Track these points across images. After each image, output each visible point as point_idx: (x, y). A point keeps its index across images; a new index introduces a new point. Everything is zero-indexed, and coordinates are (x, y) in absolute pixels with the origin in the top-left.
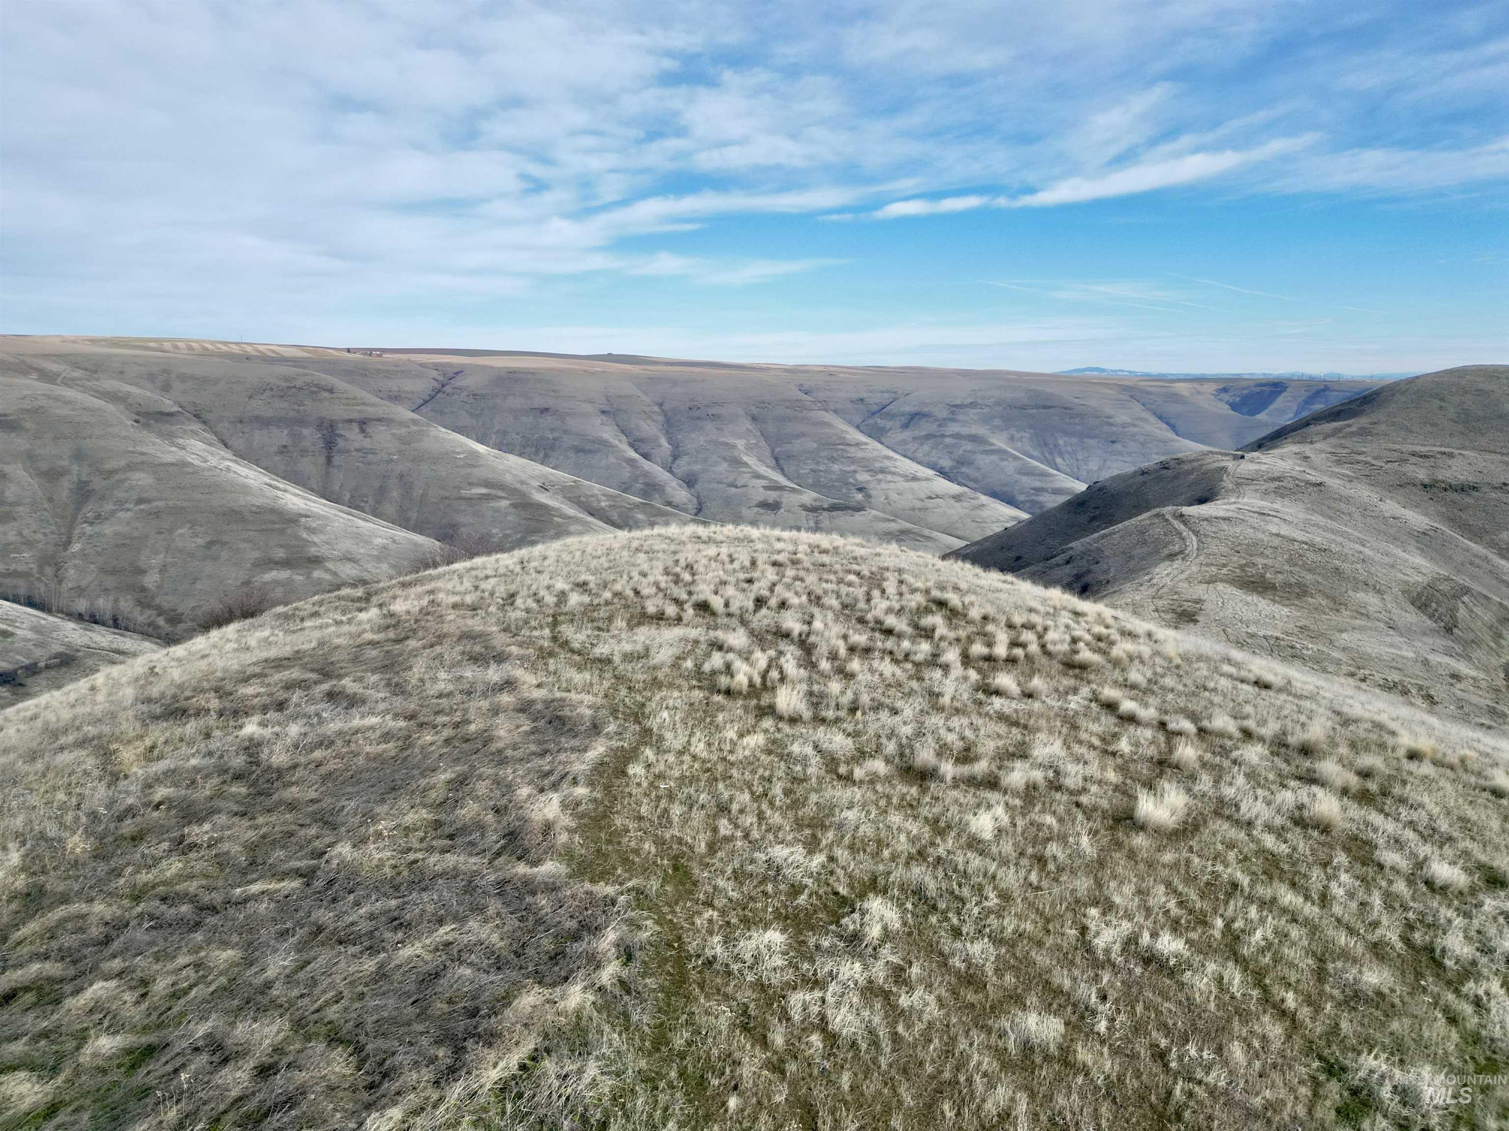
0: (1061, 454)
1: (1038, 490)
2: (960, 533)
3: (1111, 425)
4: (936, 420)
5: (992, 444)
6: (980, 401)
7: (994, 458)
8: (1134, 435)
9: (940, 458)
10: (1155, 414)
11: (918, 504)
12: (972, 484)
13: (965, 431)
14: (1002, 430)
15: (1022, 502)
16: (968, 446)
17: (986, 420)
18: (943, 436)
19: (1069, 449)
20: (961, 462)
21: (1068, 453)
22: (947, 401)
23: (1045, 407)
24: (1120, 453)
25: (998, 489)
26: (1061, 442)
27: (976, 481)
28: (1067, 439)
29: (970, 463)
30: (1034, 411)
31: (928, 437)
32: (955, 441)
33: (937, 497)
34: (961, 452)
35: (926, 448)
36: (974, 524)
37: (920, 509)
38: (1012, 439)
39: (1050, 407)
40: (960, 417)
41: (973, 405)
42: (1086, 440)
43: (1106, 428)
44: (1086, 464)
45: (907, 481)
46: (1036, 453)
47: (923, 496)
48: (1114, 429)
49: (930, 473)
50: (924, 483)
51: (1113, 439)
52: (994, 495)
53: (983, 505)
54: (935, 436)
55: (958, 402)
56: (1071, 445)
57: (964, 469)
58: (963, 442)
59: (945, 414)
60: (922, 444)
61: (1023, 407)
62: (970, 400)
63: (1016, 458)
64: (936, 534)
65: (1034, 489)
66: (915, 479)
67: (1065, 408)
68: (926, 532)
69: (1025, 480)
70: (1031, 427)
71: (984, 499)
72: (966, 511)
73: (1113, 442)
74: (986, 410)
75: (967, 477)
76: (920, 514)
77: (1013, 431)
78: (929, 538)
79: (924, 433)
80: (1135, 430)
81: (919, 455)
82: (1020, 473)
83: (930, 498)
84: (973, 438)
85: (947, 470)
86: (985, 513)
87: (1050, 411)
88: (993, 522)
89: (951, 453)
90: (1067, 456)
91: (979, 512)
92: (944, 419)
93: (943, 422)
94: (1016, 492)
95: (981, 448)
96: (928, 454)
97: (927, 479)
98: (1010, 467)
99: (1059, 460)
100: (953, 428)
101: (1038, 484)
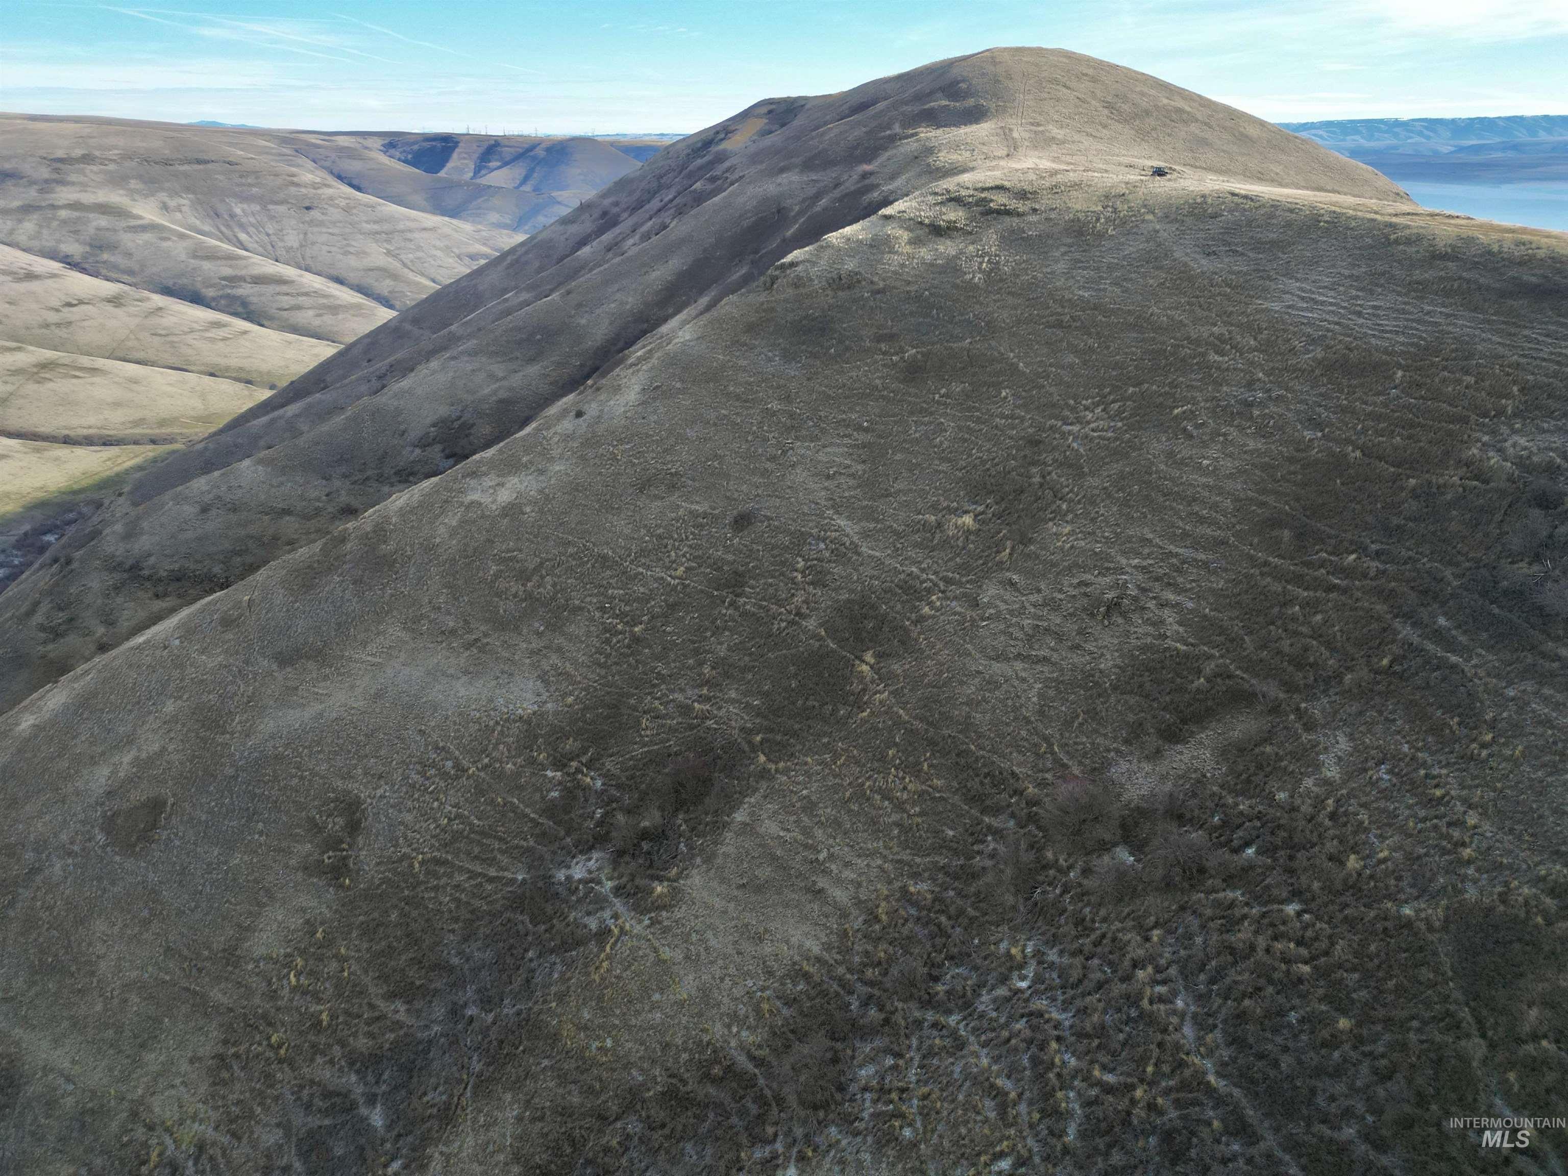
0: (242, 226)
1: (233, 280)
2: (140, 355)
3: (297, 185)
4: (32, 183)
5: (140, 218)
6: (97, 153)
7: (147, 236)
8: (331, 198)
9: (59, 241)
10: (332, 173)
11: (52, 317)
12: (125, 278)
13: (88, 198)
14: (146, 196)
15: (214, 299)
16: (103, 221)
17: (118, 180)
18: (54, 207)
19: (252, 220)
20: (99, 245)
21: (253, 225)
22: (42, 153)
23: (199, 162)
24: (321, 224)
25: (170, 283)
26: (238, 211)
27: (131, 272)
28: (245, 206)
29: (112, 247)
30: (186, 167)
31: (27, 209)
32: (76, 214)
33: (81, 302)
34: (92, 231)
35: (29, 226)
36: (157, 339)
37: (58, 325)
38: (165, 207)
39: (206, 162)
40: (73, 178)
41: (87, 159)
42: (270, 207)
43: (293, 189)
44: (282, 240)
45: (19, 280)
46: (207, 228)
47: (56, 303)
48: (303, 190)
49: (55, 266)
50: (50, 282)
51: (308, 204)
52: (168, 291)
53: (161, 309)
54: (39, 208)
55: (60, 154)
56: (253, 214)
57: (105, 256)
58: (91, 216)
59: (45, 173)
60: (20, 221)
61: (167, 163)
62: (78, 152)
63: (182, 236)
64: (100, 363)
65: (224, 279)
66: (30, 276)
67: (230, 163)
68: (85, 361)
69: (206, 265)
70: (188, 190)
71: (158, 300)
72: (137, 321)
73: (308, 208)
74: (112, 167)
75: (115, 267)
76: (63, 333)
77: (163, 196)
78: (94, 371)
79: (16, 204)
80: (329, 191)
81: (22, 238)
82: (195, 257)
83: (69, 305)
84: (104, 209)
85: (77, 258)
86: (168, 321)
87: (210, 166)
88: (185, 333)
89: (76, 232)
90: (251, 230)
91: (154, 321)
92: (46, 181)
93: (46, 186)
94: (199, 286)
95: (123, 224)
96: (37, 236)
97: (53, 276)
98: (179, 250)
99: (243, 236)
100: (65, 195)
101: (227, 271)
